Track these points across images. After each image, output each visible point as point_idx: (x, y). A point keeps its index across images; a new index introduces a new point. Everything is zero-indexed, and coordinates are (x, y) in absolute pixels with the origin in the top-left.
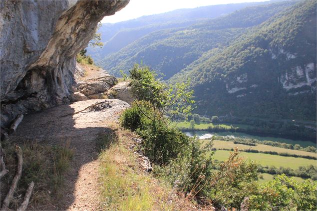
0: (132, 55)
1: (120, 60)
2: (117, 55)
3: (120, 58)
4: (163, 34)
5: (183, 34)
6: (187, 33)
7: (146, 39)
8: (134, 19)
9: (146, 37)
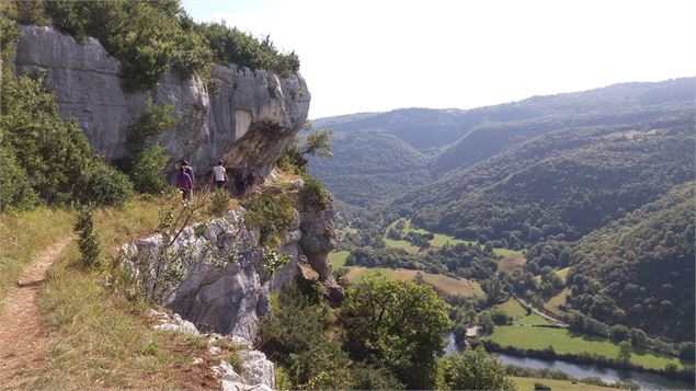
0: (498, 179)
1: (470, 186)
2: (465, 176)
3: (472, 182)
4: (576, 138)
5: (624, 139)
6: (635, 138)
7: (535, 146)
8: (514, 103)
9: (534, 143)
